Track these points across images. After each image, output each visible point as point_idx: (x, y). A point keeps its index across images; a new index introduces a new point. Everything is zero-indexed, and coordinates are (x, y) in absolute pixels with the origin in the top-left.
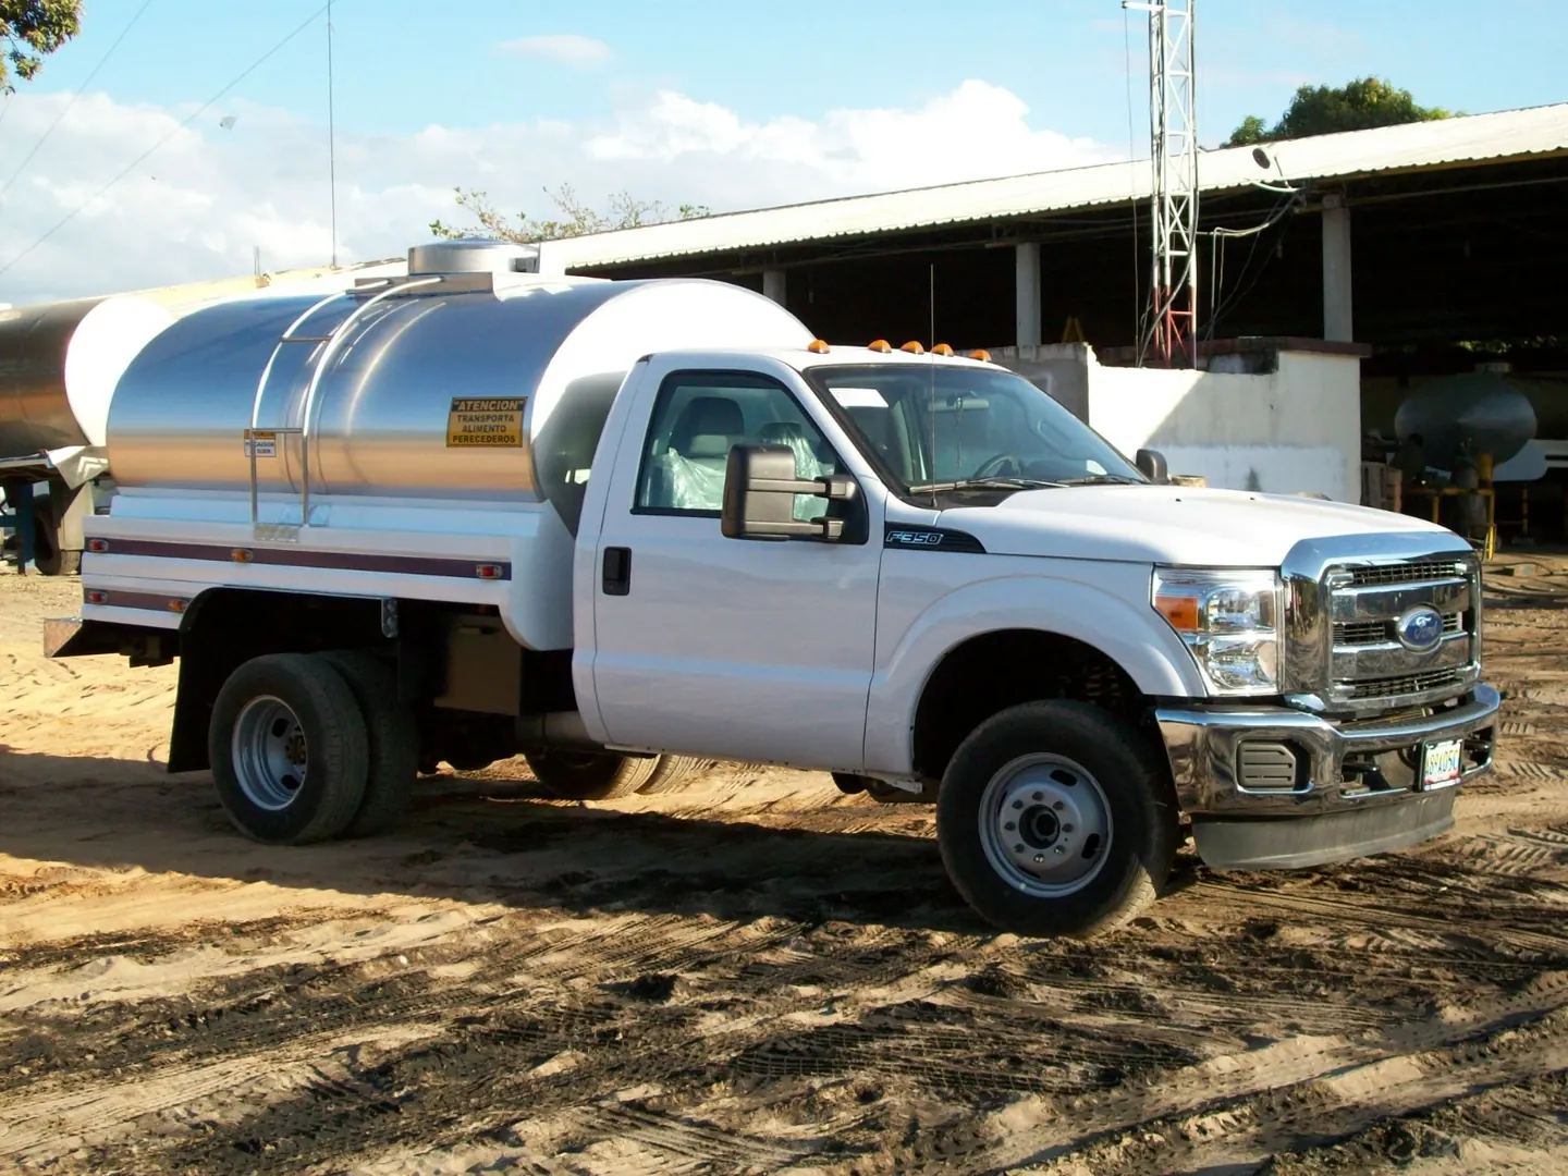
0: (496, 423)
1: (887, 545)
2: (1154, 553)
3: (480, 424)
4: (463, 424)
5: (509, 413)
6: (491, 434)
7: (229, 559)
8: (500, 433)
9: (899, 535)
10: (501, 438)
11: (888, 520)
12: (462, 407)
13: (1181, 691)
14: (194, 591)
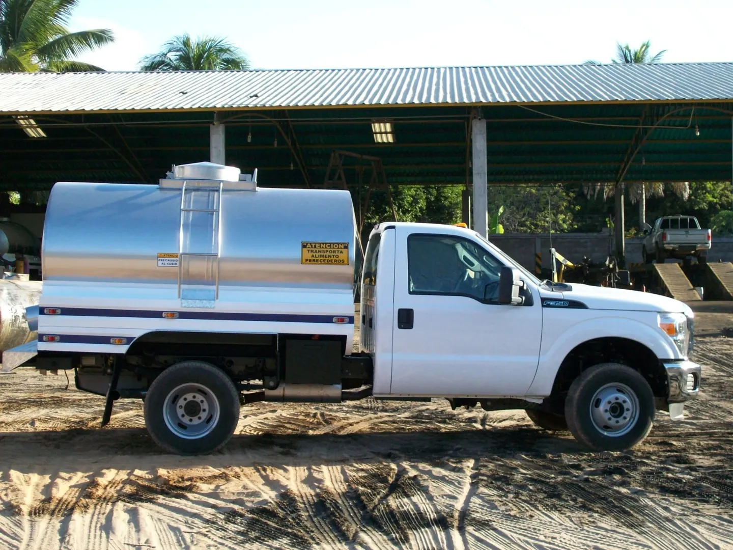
0: (333, 254)
1: (543, 306)
2: (654, 307)
3: (322, 254)
4: (311, 254)
5: (340, 250)
6: (330, 259)
7: (161, 317)
8: (335, 258)
9: (546, 302)
10: (335, 261)
11: (542, 296)
12: (309, 245)
13: (672, 357)
14: (137, 334)
